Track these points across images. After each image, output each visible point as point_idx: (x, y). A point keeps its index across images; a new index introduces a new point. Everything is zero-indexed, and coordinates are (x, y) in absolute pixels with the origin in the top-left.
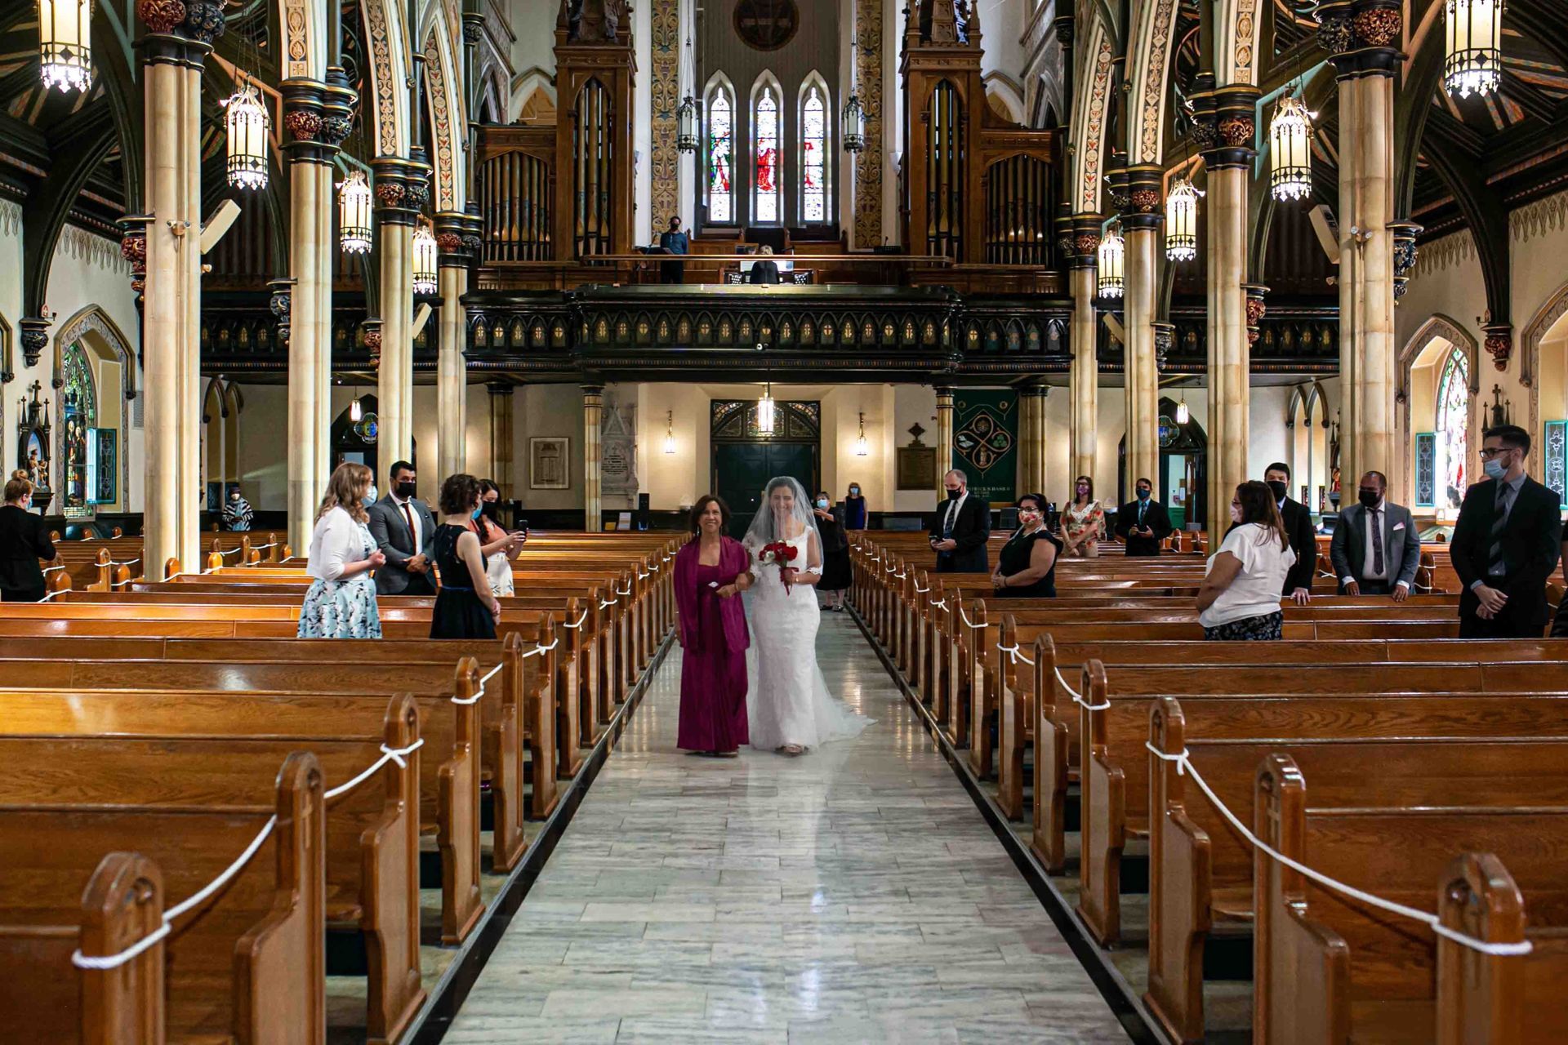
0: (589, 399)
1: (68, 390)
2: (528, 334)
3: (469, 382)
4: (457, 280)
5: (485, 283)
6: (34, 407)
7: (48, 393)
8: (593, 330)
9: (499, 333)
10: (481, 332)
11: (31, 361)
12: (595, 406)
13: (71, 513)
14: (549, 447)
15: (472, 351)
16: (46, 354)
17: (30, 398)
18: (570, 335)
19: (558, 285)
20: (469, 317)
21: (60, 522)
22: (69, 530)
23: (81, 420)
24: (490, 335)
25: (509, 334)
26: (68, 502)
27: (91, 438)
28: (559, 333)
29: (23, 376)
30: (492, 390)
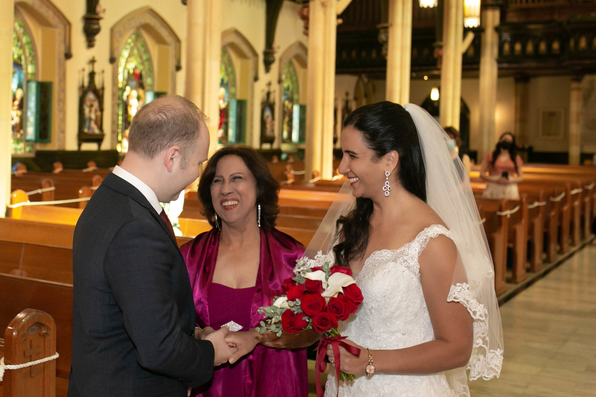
0: (574, 85)
1: (285, 85)
2: (536, 47)
3: (500, 76)
4: (494, 17)
5: (512, 18)
6: (268, 94)
7: (275, 87)
8: (577, 43)
9: (518, 47)
10: (507, 47)
11: (267, 70)
12: (578, 89)
13: (285, 147)
14: (552, 114)
15: (501, 59)
16: (275, 67)
17: (266, 89)
18: (563, 47)
19: (556, 17)
20: (500, 37)
21: (278, 152)
22: (284, 156)
23: (292, 100)
24: (512, 48)
25: (524, 47)
26: (284, 141)
27: (296, 110)
28: (556, 46)
29: (264, 78)
30: (517, 81)
